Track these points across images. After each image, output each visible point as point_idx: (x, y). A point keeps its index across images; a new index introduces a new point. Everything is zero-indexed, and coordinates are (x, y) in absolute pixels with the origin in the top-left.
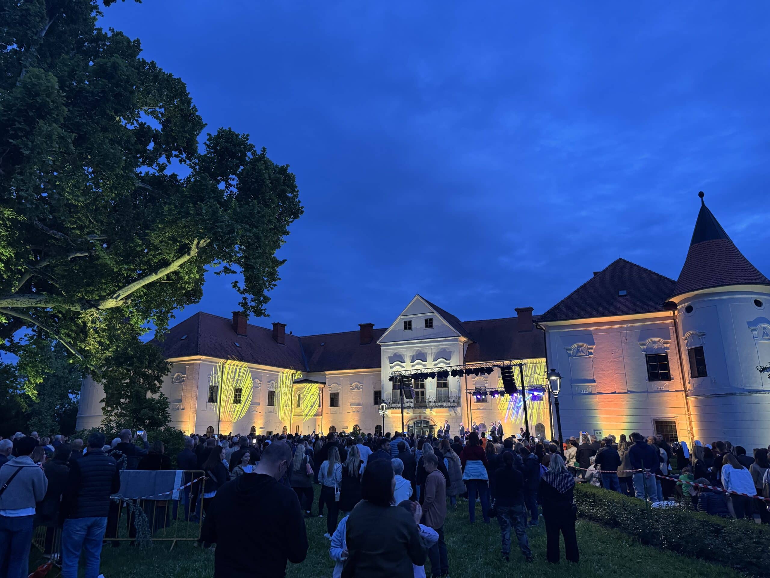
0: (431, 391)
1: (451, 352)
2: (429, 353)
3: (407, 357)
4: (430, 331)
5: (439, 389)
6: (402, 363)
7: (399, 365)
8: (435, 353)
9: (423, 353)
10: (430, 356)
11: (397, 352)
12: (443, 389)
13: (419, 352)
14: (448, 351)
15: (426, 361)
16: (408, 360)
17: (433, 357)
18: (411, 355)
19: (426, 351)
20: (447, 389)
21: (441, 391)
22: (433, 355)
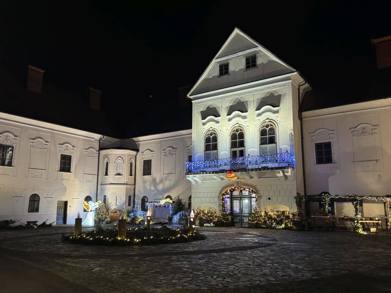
0: (253, 149)
1: (280, 96)
2: (251, 101)
3: (223, 109)
4: (253, 72)
5: (264, 146)
6: (216, 117)
7: (213, 121)
8: (258, 99)
9: (243, 102)
10: (252, 103)
11: (211, 105)
12: (269, 146)
13: (237, 101)
14: (276, 95)
15: (247, 112)
16: (223, 113)
17: (255, 105)
18: (227, 107)
19: (246, 99)
20: (274, 145)
21: (266, 148)
22: (255, 102)
